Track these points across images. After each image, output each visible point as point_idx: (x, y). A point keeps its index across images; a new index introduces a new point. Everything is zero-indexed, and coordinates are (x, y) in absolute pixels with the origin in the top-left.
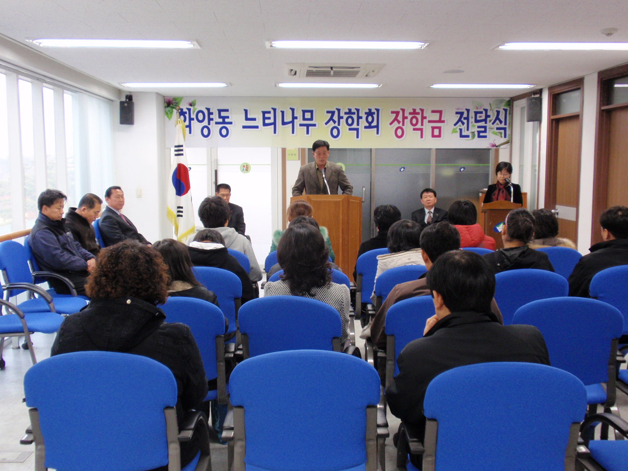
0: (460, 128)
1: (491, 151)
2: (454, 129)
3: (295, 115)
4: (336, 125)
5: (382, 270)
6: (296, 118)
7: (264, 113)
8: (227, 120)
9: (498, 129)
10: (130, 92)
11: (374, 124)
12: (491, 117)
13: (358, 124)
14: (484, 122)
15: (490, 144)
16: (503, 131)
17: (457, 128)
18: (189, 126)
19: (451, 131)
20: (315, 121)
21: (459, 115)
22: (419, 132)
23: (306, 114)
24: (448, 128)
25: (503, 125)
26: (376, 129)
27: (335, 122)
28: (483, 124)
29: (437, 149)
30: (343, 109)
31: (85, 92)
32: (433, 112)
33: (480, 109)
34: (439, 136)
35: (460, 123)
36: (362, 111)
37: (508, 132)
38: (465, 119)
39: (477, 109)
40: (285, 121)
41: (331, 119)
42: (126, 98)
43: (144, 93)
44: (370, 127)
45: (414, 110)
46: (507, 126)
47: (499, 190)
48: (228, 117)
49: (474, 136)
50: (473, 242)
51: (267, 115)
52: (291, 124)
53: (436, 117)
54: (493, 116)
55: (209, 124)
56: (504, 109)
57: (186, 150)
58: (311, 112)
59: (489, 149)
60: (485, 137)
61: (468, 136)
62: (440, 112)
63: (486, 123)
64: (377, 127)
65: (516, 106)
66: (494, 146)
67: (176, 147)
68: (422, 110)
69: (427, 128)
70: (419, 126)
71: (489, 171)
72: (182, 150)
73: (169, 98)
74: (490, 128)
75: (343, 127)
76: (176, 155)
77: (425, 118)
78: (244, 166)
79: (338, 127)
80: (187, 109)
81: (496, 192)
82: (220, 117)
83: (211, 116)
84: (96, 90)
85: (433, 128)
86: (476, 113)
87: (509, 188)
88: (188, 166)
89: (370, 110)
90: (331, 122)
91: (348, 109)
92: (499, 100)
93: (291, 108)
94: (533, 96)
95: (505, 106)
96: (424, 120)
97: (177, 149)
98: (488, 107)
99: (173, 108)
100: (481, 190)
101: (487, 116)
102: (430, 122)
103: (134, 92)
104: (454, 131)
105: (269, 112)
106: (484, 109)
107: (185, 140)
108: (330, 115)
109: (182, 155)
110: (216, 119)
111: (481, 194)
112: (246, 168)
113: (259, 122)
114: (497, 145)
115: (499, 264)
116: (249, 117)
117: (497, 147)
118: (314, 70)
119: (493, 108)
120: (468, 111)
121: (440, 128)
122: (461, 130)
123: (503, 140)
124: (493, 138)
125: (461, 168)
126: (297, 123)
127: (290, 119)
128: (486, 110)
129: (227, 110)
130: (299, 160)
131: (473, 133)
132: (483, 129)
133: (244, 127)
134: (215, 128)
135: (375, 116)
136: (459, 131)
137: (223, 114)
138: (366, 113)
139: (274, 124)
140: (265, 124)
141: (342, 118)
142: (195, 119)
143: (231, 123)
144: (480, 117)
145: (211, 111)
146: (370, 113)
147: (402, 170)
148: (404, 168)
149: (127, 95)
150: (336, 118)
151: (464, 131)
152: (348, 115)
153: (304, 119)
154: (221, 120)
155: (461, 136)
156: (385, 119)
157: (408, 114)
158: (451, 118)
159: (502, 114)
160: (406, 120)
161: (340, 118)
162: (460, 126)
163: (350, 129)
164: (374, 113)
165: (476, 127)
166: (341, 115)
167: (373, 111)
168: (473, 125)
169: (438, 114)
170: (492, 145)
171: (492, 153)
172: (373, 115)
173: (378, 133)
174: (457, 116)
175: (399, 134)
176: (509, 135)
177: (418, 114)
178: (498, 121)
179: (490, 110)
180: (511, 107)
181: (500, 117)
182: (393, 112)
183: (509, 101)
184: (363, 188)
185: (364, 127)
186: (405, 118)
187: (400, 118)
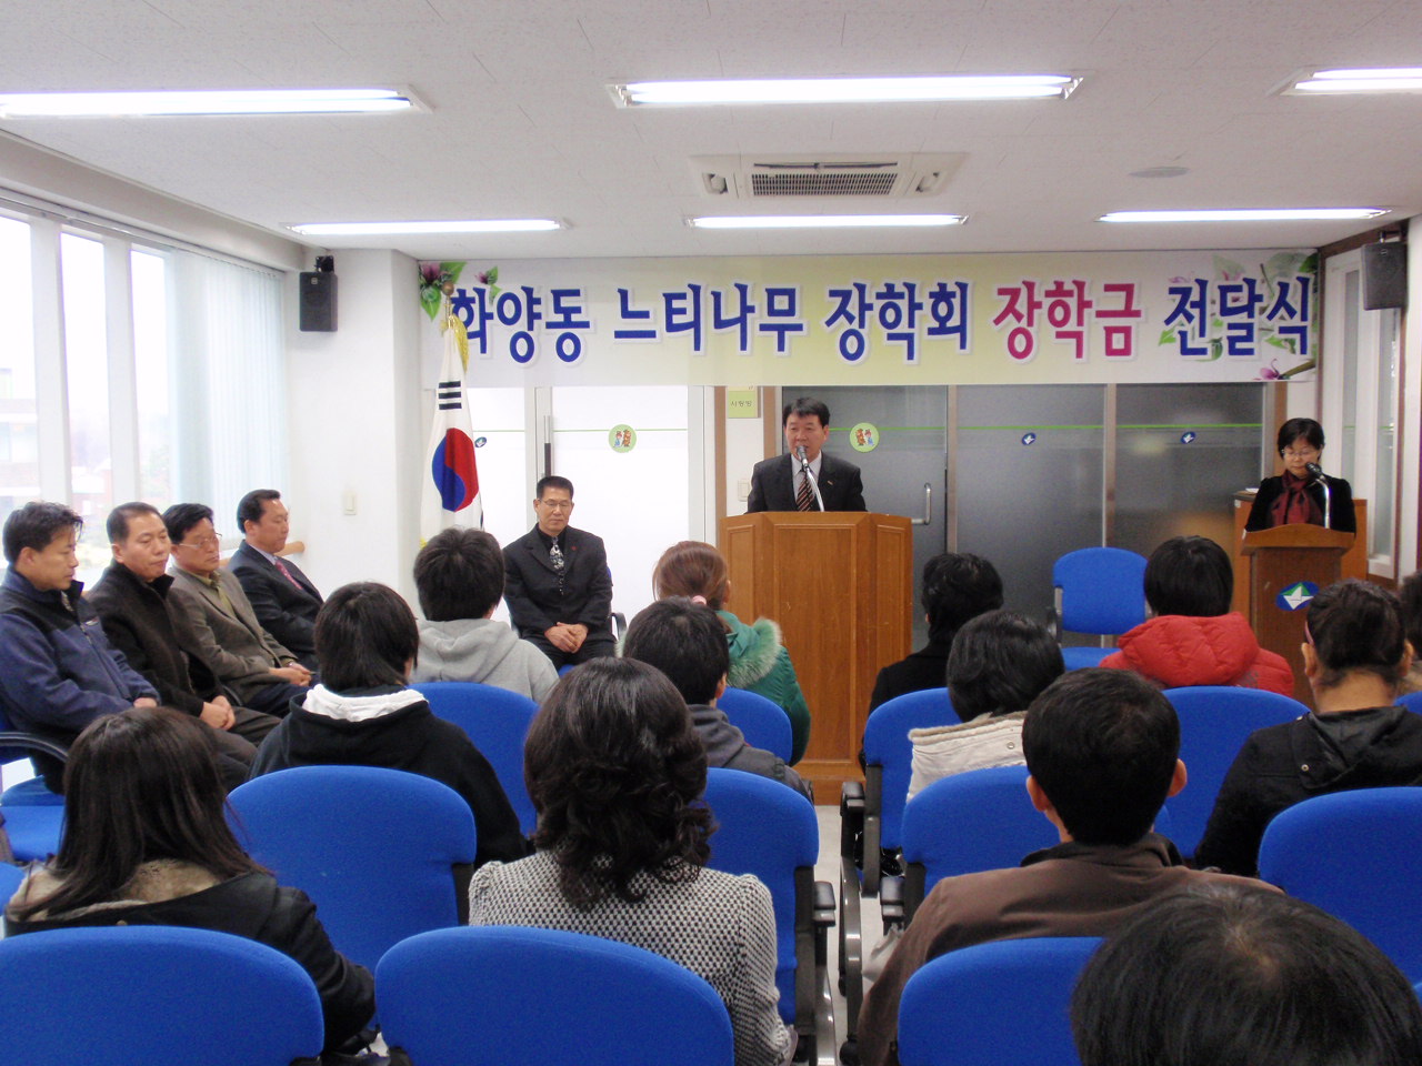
0: (1183, 329)
1: (1264, 389)
2: (1165, 334)
3: (749, 303)
4: (855, 325)
5: (925, 777)
6: (752, 309)
7: (669, 298)
8: (575, 318)
9: (1283, 330)
10: (328, 250)
11: (954, 321)
12: (1265, 298)
13: (911, 324)
14: (1245, 314)
15: (1263, 369)
16: (1297, 337)
17: (1172, 330)
18: (481, 334)
19: (1158, 342)
20: (800, 317)
21: (1178, 297)
22: (1073, 341)
23: (777, 299)
24: (1150, 328)
25: (1296, 321)
26: (957, 336)
27: (851, 318)
28: (1242, 318)
29: (1119, 386)
30: (872, 287)
31: (196, 250)
32: (1109, 288)
33: (1235, 279)
34: (1126, 351)
35: (1181, 317)
36: (920, 292)
37: (1311, 339)
38: (1194, 305)
39: (1227, 279)
40: (724, 317)
41: (842, 311)
42: (317, 267)
43: (361, 252)
44: (942, 329)
45: (1059, 285)
46: (1308, 323)
47: (1292, 494)
48: (578, 310)
49: (1218, 351)
50: (1221, 668)
51: (676, 304)
52: (739, 325)
53: (1117, 301)
54: (1271, 297)
55: (531, 327)
56: (1298, 278)
57: (470, 395)
58: (790, 293)
59: (1257, 385)
60: (1250, 352)
61: (1202, 351)
62: (1128, 289)
63: (1251, 315)
64: (961, 329)
65: (1333, 270)
66: (1273, 375)
67: (443, 385)
68: (1080, 285)
69: (1094, 330)
70: (1071, 326)
71: (1260, 443)
72: (458, 395)
73: (430, 263)
74: (1261, 329)
75: (873, 331)
76: (443, 407)
77: (1089, 304)
78: (619, 434)
79: (861, 331)
80: (476, 290)
81: (1283, 499)
82: (558, 309)
83: (536, 309)
84: (226, 243)
85: (1110, 331)
86: (1224, 290)
87: (1319, 488)
88: (474, 437)
89: (942, 286)
90: (842, 318)
91: (887, 285)
92: (1286, 256)
93: (737, 286)
94: (1382, 240)
95: (1301, 270)
96: (1086, 311)
97: (445, 391)
98: (1255, 274)
99: (440, 288)
100: (1240, 493)
101: (1254, 298)
102: (1100, 314)
103: (337, 250)
104: (1165, 339)
105: (682, 296)
106: (1246, 280)
107: (465, 369)
108: (838, 300)
109: (458, 406)
110: (547, 316)
111: (1238, 504)
112: (624, 439)
113: (657, 321)
114: (1281, 373)
115: (1305, 767)
116: (631, 308)
117: (1281, 377)
118: (772, 173)
119: (1269, 276)
120: (1202, 284)
121: (1127, 331)
122: (1183, 335)
123: (1299, 360)
124: (1269, 355)
125: (1185, 435)
126: (753, 323)
127: (737, 314)
128: (1251, 283)
129: (576, 293)
130: (759, 416)
131: (1217, 342)
132: (1243, 333)
133: (619, 335)
134: (546, 339)
135: (956, 302)
136: (1178, 337)
137: (566, 302)
138: (932, 295)
139: (696, 325)
140: (671, 327)
141: (870, 307)
142: (496, 315)
143: (585, 325)
144: (1235, 300)
145: (535, 295)
146: (941, 295)
147: (1028, 440)
148: (1033, 436)
149: (321, 258)
150: (853, 307)
151: (1193, 338)
152: (886, 301)
153: (772, 312)
154: (560, 318)
155: (1185, 351)
156: (983, 309)
157: (1043, 293)
158: (1156, 304)
159: (1295, 292)
160: (1036, 312)
161: (865, 307)
162: (1182, 325)
163: (891, 337)
164: (953, 295)
165: (1225, 326)
166: (867, 301)
167: (951, 288)
168: (1217, 321)
169: (1123, 294)
170: (1267, 373)
171: (1267, 396)
172: (952, 300)
173: (963, 346)
174: (1173, 300)
175: (1020, 347)
176: (1314, 346)
177: (1070, 294)
178: (1282, 311)
179: (1263, 282)
180: (1319, 272)
181: (1289, 299)
182: (1002, 292)
183: (1314, 258)
184: (926, 487)
185: (926, 332)
186: (1034, 305)
187: (1022, 306)
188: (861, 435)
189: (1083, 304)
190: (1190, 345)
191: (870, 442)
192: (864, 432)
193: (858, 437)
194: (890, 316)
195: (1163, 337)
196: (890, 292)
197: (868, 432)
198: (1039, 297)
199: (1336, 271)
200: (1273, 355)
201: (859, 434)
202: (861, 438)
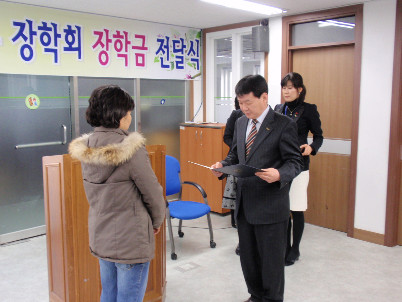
0: (162, 57)
2: (156, 58)
4: (28, 42)
9: (192, 60)
11: (75, 45)
12: (187, 47)
13: (56, 45)
14: (181, 53)
15: (187, 75)
17: (158, 57)
19: (153, 61)
21: (160, 43)
22: (124, 59)
24: (151, 55)
25: (195, 57)
26: (77, 52)
27: (25, 38)
28: (179, 54)
29: (141, 80)
30: (35, 22)
32: (137, 36)
33: (178, 38)
34: (143, 65)
37: (201, 64)
38: (165, 47)
39: (175, 37)
41: (20, 34)
44: (70, 49)
45: (118, 32)
46: (199, 58)
49: (173, 68)
53: (139, 42)
54: (188, 47)
56: (196, 40)
59: (184, 81)
60: (182, 68)
61: (168, 66)
62: (143, 37)
63: (182, 53)
64: (79, 49)
66: (190, 77)
68: (126, 33)
69: (131, 54)
70: (123, 52)
71: (184, 104)
74: (186, 59)
75: (37, 46)
85: (137, 55)
86: (175, 42)
89: (70, 27)
90: (21, 38)
92: (192, 30)
95: (196, 37)
96: (128, 45)
98: (184, 37)
100: (182, 124)
101: (184, 46)
102: (134, 48)
104: (156, 60)
106: (181, 39)
108: (18, 28)
111: (182, 128)
114: (192, 76)
117: (192, 78)
119: (188, 38)
120: (168, 38)
121: (143, 56)
123: (197, 72)
125: (162, 101)
128: (182, 40)
131: (172, 63)
135: (76, 35)
136: (160, 60)
138: (65, 31)
141: (35, 33)
144: (178, 46)
146: (69, 31)
151: (165, 61)
156: (88, 40)
157: (112, 36)
158: (153, 45)
159: (195, 45)
160: (110, 44)
161: (32, 33)
162: (161, 55)
163: (47, 50)
164: (74, 32)
165: (175, 57)
166: (34, 30)
167: (74, 28)
168: (172, 54)
169: (141, 40)
170: (188, 77)
171: (186, 85)
172: (74, 34)
173: (80, 57)
174: (158, 44)
175: (104, 60)
176: (201, 67)
177: (122, 37)
178: (192, 53)
179: (186, 40)
180: (202, 38)
181: (194, 48)
182: (96, 33)
183: (200, 33)
184: (62, 126)
185: (63, 49)
186: (109, 41)
187: (104, 40)
188: (31, 101)
189: (128, 43)
191: (36, 104)
192: (32, 99)
193: (30, 101)
194: (46, 39)
195: (155, 60)
196: (44, 27)
197: (34, 99)
198: (110, 37)
199: (211, 38)
200: (189, 70)
201: (30, 100)
202: (31, 102)
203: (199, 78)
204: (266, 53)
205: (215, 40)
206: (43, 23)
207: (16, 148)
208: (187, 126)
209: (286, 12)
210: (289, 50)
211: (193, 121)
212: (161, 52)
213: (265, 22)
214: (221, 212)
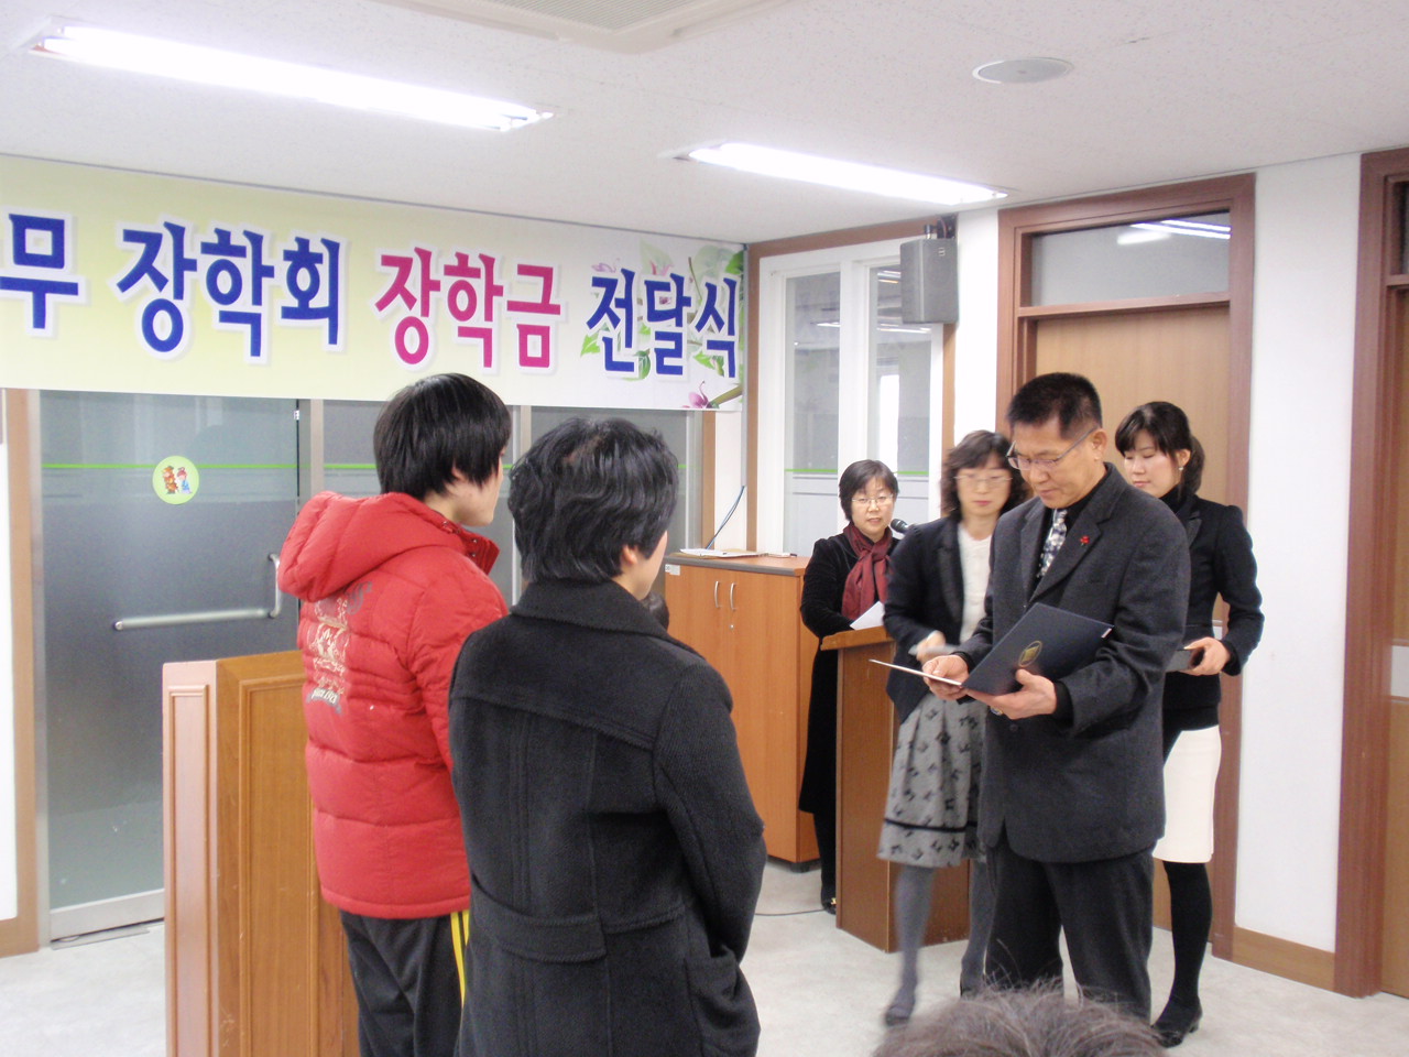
0: (608, 335)
1: (688, 419)
2: (587, 340)
4: (168, 293)
9: (712, 345)
11: (320, 301)
12: (693, 302)
13: (257, 300)
14: (673, 321)
15: (692, 394)
17: (596, 336)
19: (579, 349)
20: (74, 272)
21: (602, 291)
22: (480, 342)
23: (31, 234)
24: (571, 329)
25: (723, 336)
26: (325, 322)
27: (160, 281)
28: (669, 326)
29: (535, 409)
30: (193, 230)
32: (525, 270)
33: (663, 274)
34: (543, 361)
37: (740, 359)
38: (619, 303)
39: (654, 273)
41: (145, 267)
44: (302, 312)
45: (463, 258)
46: (736, 339)
49: (645, 370)
53: (531, 290)
54: (699, 302)
56: (726, 280)
58: (56, 227)
59: (683, 414)
60: (677, 370)
61: (628, 367)
62: (546, 274)
63: (679, 324)
64: (331, 313)
66: (702, 402)
68: (489, 262)
69: (506, 327)
70: (477, 321)
74: (690, 342)
75: (197, 304)
77: (499, 291)
79: (177, 303)
85: (525, 331)
86: (652, 287)
89: (303, 243)
90: (146, 279)
92: (713, 248)
95: (728, 270)
96: (496, 299)
98: (684, 272)
102: (514, 306)
104: (588, 347)
106: (673, 276)
108: (139, 249)
114: (710, 400)
117: (709, 406)
119: (698, 273)
120: (629, 276)
121: (544, 332)
122: (608, 342)
123: (728, 384)
128: (679, 280)
131: (644, 354)
135: (323, 270)
136: (602, 346)
138: (288, 255)
141: (192, 265)
144: (664, 301)
146: (302, 257)
150: (164, 262)
151: (619, 348)
153: (22, 257)
155: (611, 365)
156: (362, 282)
157: (442, 270)
158: (578, 298)
159: (723, 296)
160: (433, 295)
161: (183, 265)
162: (607, 329)
163: (227, 317)
164: (319, 258)
165: (653, 335)
166: (188, 254)
167: (316, 247)
168: (644, 327)
169: (540, 281)
170: (695, 399)
171: (691, 429)
172: (317, 266)
173: (333, 339)
174: (597, 295)
175: (412, 344)
176: (741, 367)
177: (475, 273)
178: (711, 320)
179: (691, 281)
180: (746, 274)
181: (717, 306)
182: (388, 261)
183: (740, 256)
184: (270, 560)
185: (279, 312)
186: (430, 285)
187: (414, 285)
188: (172, 476)
189: (493, 290)
190: (616, 358)
191: (186, 487)
192: (175, 472)
193: (167, 479)
194: (225, 282)
195: (585, 344)
196: (223, 245)
197: (182, 472)
198: (436, 273)
199: (775, 275)
200: (701, 376)
201: (168, 475)
202: (171, 481)
203: (736, 406)
204: (949, 329)
205: (788, 280)
206: (219, 232)
207: (114, 627)
208: (688, 564)
209: (1005, 195)
210: (1021, 320)
211: (713, 548)
212: (605, 318)
213: (946, 227)
214: (792, 857)
